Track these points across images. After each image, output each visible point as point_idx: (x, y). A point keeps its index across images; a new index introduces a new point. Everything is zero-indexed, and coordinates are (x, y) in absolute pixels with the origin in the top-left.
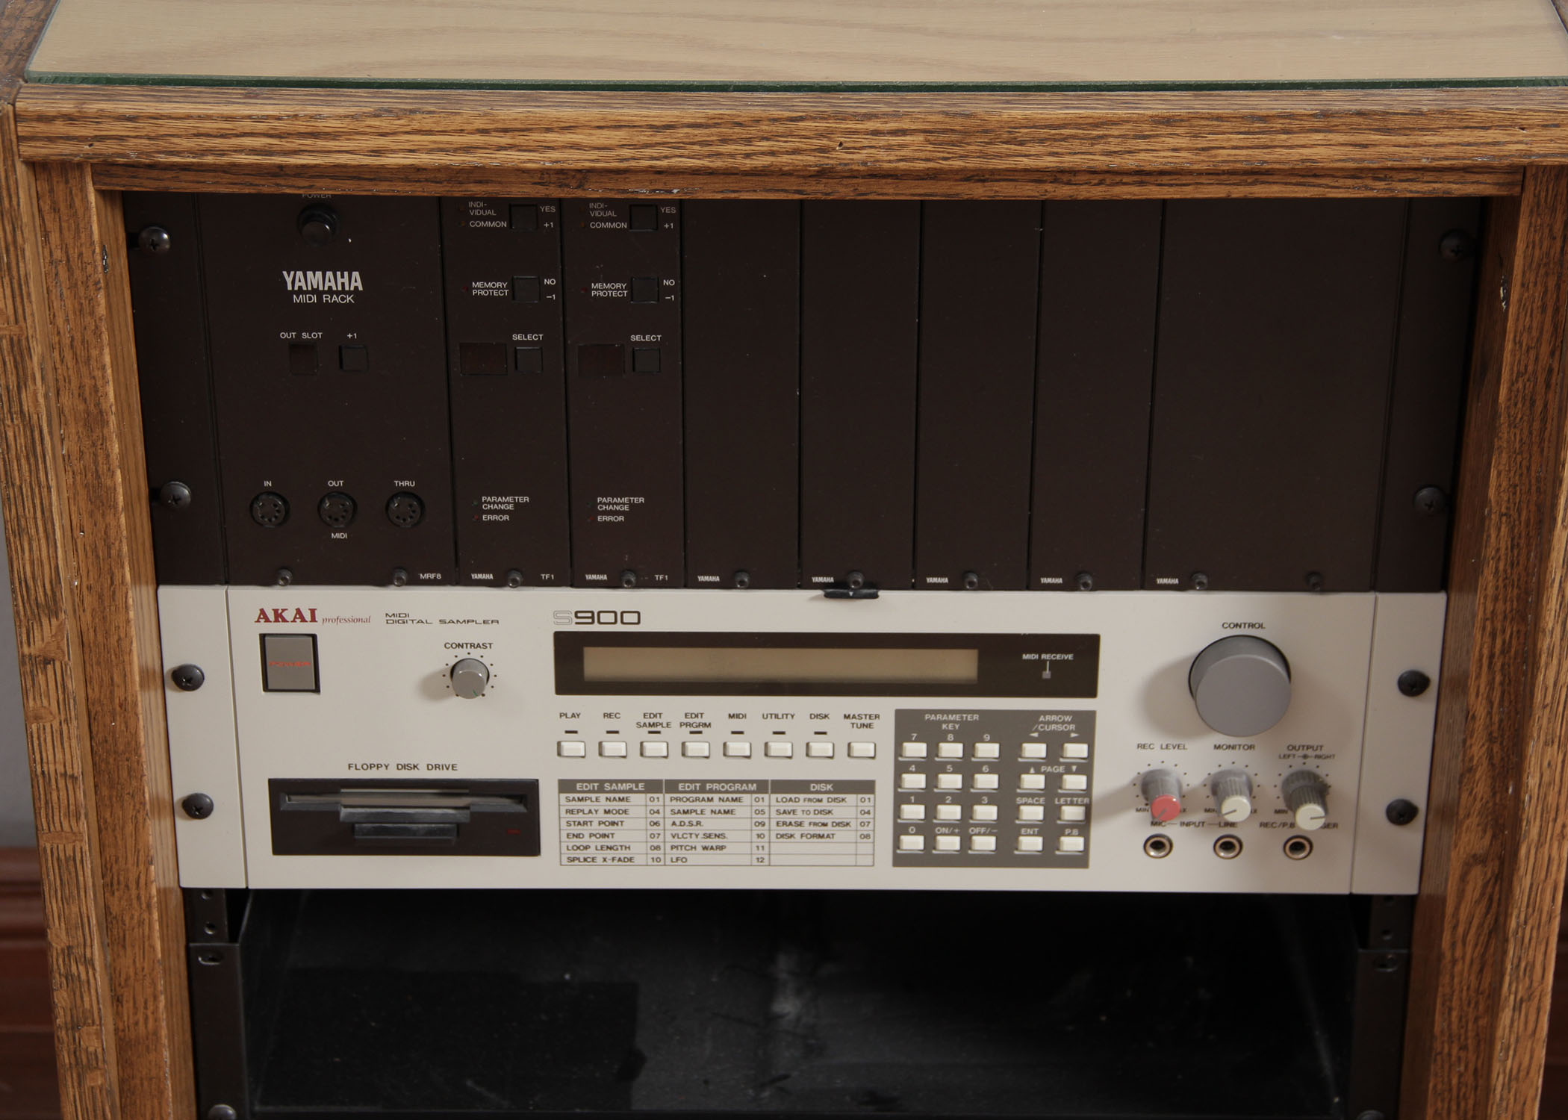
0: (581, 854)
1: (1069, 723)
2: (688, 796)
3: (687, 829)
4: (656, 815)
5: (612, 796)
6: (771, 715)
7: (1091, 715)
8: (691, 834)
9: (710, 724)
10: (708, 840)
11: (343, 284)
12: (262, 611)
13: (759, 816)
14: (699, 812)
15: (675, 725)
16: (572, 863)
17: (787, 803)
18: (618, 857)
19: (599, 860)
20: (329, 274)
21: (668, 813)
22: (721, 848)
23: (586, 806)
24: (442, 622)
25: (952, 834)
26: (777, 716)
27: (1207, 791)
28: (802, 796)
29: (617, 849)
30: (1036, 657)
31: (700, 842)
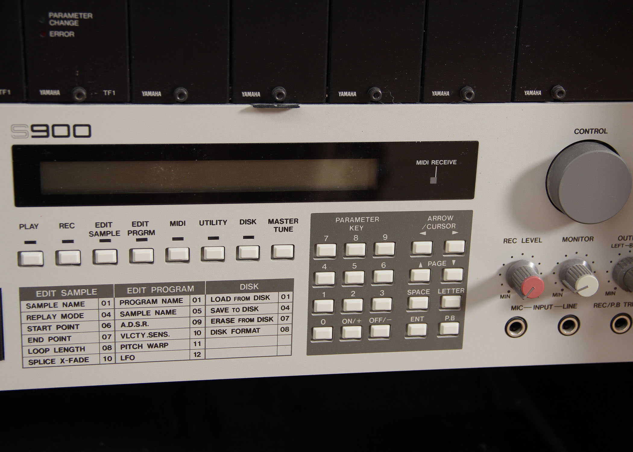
0: (41, 357)
1: (451, 222)
2: (135, 299)
3: (135, 330)
4: (107, 318)
5: (68, 301)
6: (207, 221)
7: (469, 214)
8: (138, 334)
9: (154, 231)
10: (153, 338)
13: (197, 314)
14: (145, 313)
15: (123, 233)
16: (33, 366)
17: (220, 303)
18: (74, 357)
19: (58, 362)
21: (118, 316)
22: (164, 345)
23: (45, 312)
25: (356, 324)
26: (211, 223)
27: (555, 278)
28: (232, 296)
29: (74, 351)
30: (427, 162)
31: (146, 341)
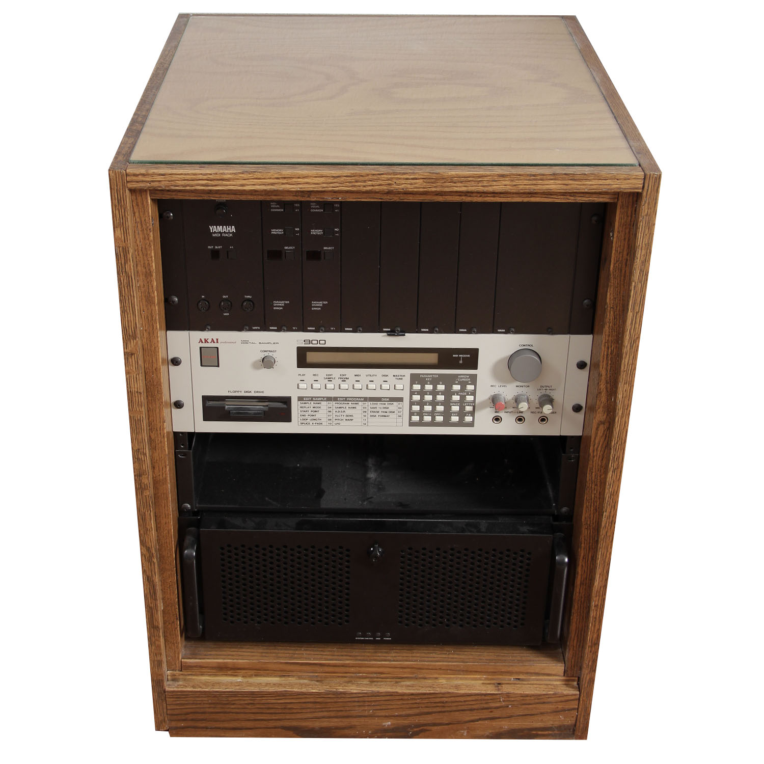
0: (305, 422)
1: (468, 378)
2: (341, 402)
3: (340, 413)
4: (330, 409)
5: (315, 402)
6: (369, 375)
7: (476, 375)
8: (342, 415)
9: (348, 378)
10: (347, 417)
11: (229, 230)
12: (201, 339)
13: (365, 409)
14: (344, 408)
15: (337, 378)
16: (302, 425)
17: (374, 405)
18: (317, 423)
19: (311, 424)
20: (224, 227)
21: (334, 408)
22: (352, 420)
23: (307, 405)
24: (260, 343)
25: (429, 415)
26: (371, 375)
27: (514, 401)
28: (379, 403)
29: (317, 420)
30: (458, 356)
31: (345, 418)
